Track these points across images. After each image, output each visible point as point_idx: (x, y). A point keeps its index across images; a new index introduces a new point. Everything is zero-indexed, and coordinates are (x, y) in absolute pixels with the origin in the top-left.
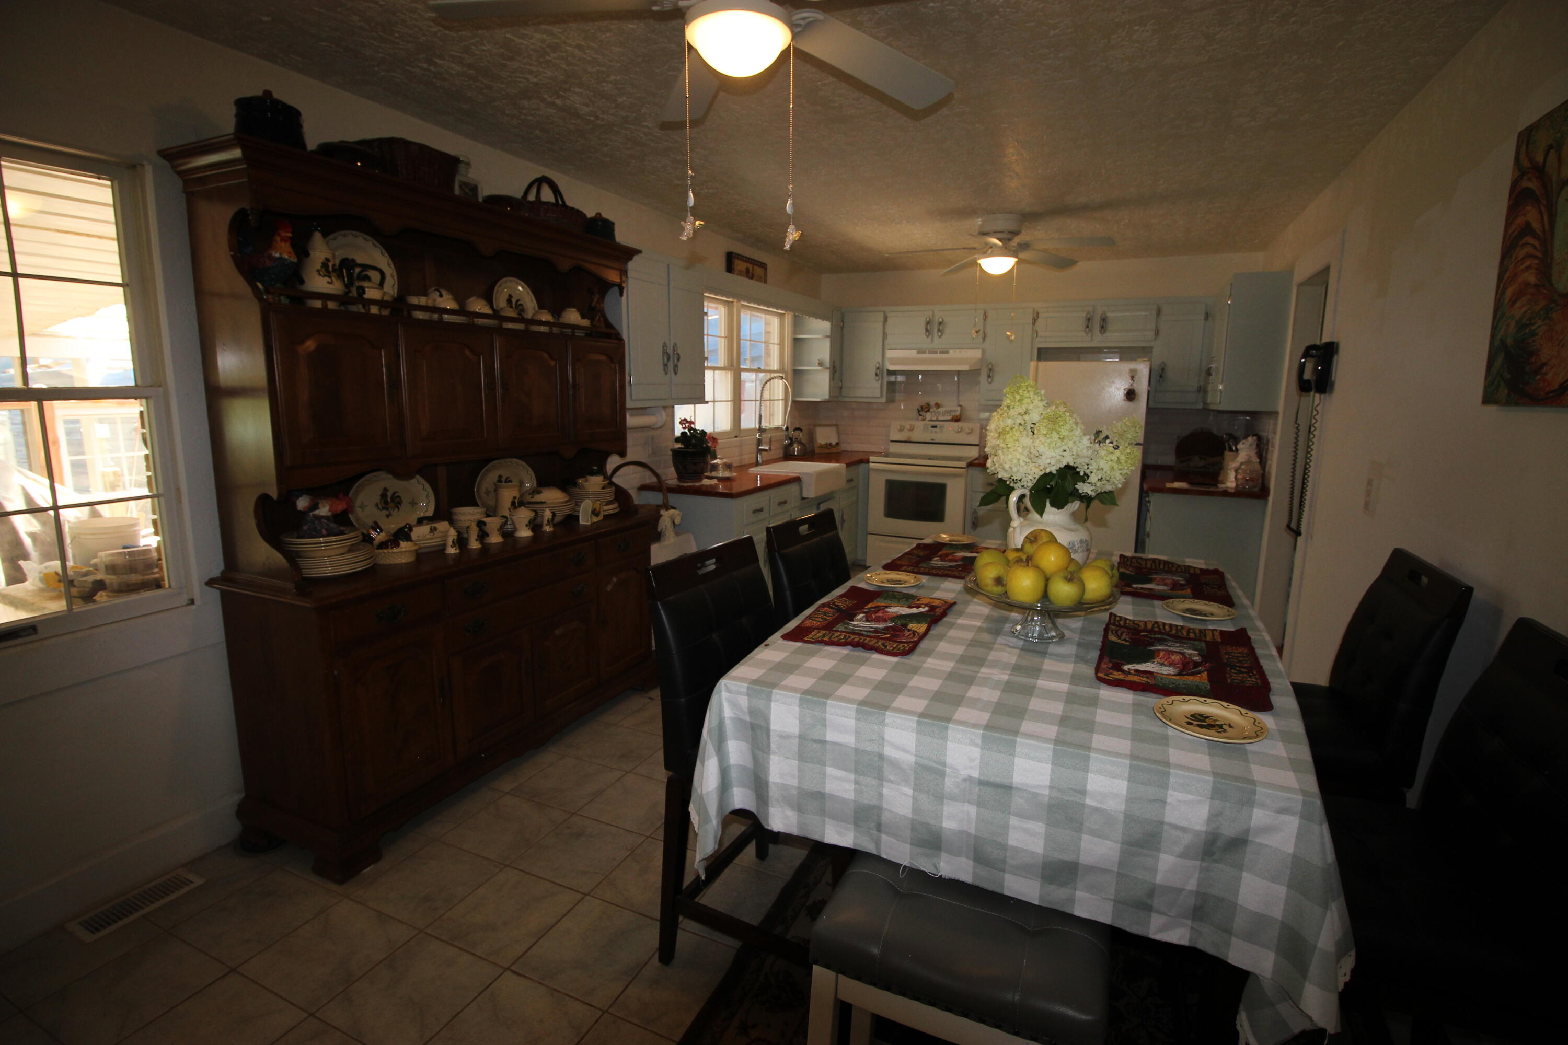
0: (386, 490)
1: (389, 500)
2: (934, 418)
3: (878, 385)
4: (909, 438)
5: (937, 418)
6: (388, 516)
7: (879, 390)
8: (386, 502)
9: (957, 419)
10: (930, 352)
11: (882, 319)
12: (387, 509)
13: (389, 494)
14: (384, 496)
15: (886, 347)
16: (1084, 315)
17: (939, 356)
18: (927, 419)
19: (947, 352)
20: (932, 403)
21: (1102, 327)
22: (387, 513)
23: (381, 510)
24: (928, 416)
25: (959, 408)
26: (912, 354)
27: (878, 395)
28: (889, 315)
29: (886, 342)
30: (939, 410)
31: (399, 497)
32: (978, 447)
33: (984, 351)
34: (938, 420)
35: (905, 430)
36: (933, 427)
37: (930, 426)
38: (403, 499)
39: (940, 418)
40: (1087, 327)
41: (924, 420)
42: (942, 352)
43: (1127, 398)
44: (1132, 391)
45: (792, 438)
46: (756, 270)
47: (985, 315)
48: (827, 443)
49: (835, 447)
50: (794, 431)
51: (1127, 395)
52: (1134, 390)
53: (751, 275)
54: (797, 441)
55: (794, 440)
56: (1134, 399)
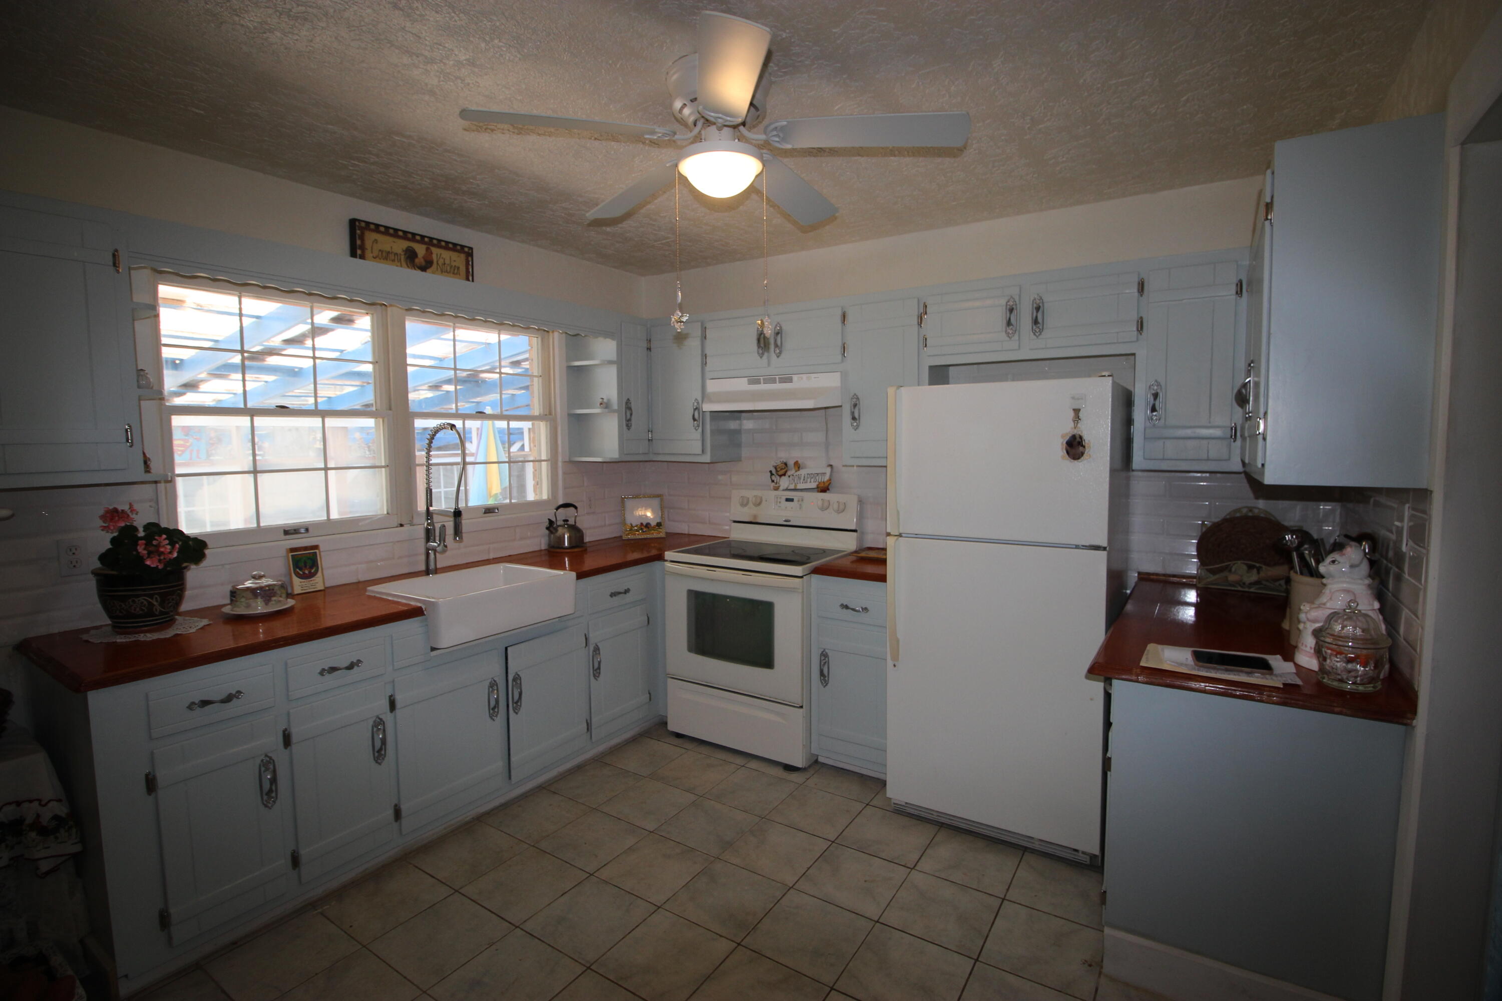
2: (792, 487)
3: (697, 435)
4: (755, 516)
5: (796, 486)
7: (700, 444)
9: (824, 489)
10: (766, 381)
11: (699, 333)
15: (708, 375)
16: (1003, 302)
17: (778, 386)
18: (781, 488)
19: (790, 380)
20: (791, 463)
21: (1036, 322)
24: (784, 482)
25: (828, 470)
26: (741, 385)
27: (699, 451)
28: (708, 325)
29: (707, 368)
30: (798, 473)
32: (854, 534)
33: (844, 376)
34: (795, 490)
35: (751, 504)
36: (787, 500)
37: (784, 498)
39: (800, 486)
40: (1009, 323)
41: (777, 489)
42: (783, 380)
43: (1068, 453)
44: (1078, 439)
45: (554, 519)
46: (439, 255)
47: (844, 317)
48: (642, 524)
49: (654, 528)
50: (557, 509)
51: (1068, 448)
52: (1081, 437)
53: (423, 263)
54: (567, 524)
55: (559, 523)
56: (1082, 454)
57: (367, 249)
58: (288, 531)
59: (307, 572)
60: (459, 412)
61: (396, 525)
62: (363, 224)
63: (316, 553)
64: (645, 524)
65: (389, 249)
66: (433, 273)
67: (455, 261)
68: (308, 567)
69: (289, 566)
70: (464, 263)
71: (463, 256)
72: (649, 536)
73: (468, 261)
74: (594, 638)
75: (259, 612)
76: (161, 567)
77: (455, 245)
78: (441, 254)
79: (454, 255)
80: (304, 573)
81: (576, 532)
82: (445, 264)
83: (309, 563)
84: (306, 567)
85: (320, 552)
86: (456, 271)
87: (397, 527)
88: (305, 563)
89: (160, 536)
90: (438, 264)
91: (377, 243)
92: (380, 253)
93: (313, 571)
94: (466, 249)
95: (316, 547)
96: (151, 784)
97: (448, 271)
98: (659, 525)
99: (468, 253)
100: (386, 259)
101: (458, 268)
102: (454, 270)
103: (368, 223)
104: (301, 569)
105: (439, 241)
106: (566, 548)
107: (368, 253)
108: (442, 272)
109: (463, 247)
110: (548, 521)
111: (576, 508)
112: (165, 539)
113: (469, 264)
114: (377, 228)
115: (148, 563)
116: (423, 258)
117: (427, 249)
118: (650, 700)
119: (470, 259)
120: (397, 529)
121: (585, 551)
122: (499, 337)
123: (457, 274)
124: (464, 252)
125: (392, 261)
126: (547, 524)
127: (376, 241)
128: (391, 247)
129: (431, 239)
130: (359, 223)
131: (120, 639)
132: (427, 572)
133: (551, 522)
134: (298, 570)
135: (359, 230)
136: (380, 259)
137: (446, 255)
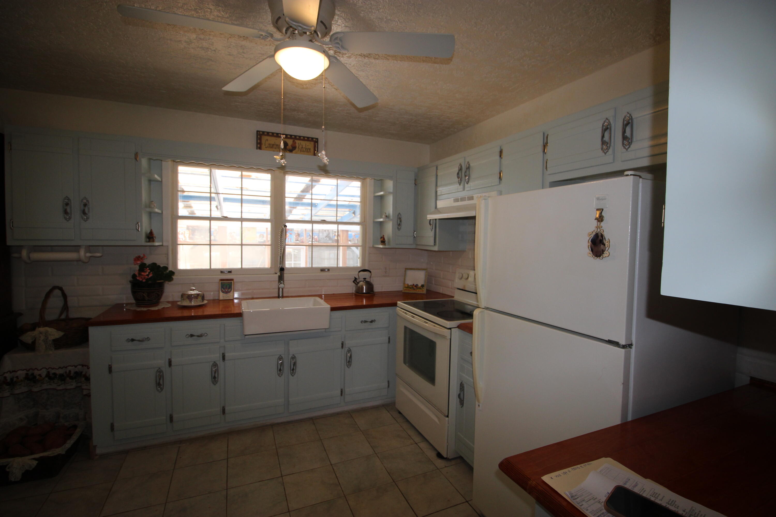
3: (432, 234)
4: (465, 286)
7: (433, 239)
10: (461, 200)
11: (435, 173)
15: (438, 198)
16: (601, 124)
17: (467, 203)
27: (432, 243)
28: (439, 168)
29: (438, 194)
40: (605, 141)
42: (469, 199)
43: (592, 250)
44: (600, 238)
45: (357, 277)
46: (299, 144)
47: (501, 152)
48: (414, 285)
49: (420, 288)
50: (359, 272)
51: (593, 246)
52: (602, 236)
53: (291, 148)
54: (365, 281)
55: (360, 280)
56: (603, 251)
57: (263, 144)
58: (223, 271)
59: (226, 290)
60: (312, 220)
61: (273, 273)
62: (261, 133)
63: (232, 282)
64: (415, 284)
65: (273, 143)
66: (296, 153)
67: (308, 146)
68: (227, 288)
69: (219, 287)
70: (313, 146)
71: (312, 143)
72: (415, 292)
73: (316, 145)
74: (348, 344)
75: (192, 305)
76: (144, 281)
77: (308, 138)
78: (300, 143)
79: (308, 143)
80: (225, 291)
81: (370, 286)
82: (302, 148)
83: (228, 286)
84: (226, 288)
85: (234, 282)
86: (308, 151)
87: (274, 274)
88: (226, 286)
89: (147, 268)
90: (299, 148)
91: (268, 141)
92: (269, 145)
93: (229, 290)
94: (314, 140)
95: (232, 280)
96: (110, 369)
97: (304, 151)
98: (423, 286)
99: (315, 141)
100: (272, 148)
101: (310, 149)
102: (308, 150)
103: (263, 132)
104: (224, 289)
105: (300, 137)
106: (364, 293)
107: (263, 146)
108: (301, 151)
109: (312, 138)
110: (354, 278)
111: (370, 272)
112: (148, 270)
113: (316, 147)
114: (268, 134)
115: (138, 278)
116: (291, 146)
117: (293, 141)
118: (388, 386)
119: (316, 144)
120: (274, 275)
121: (374, 295)
122: (337, 182)
123: (309, 152)
124: (313, 141)
125: (275, 148)
126: (353, 280)
127: (267, 140)
128: (275, 142)
129: (295, 136)
130: (259, 132)
131: (139, 309)
132: (279, 297)
133: (356, 279)
134: (223, 289)
135: (259, 135)
136: (269, 148)
137: (303, 143)
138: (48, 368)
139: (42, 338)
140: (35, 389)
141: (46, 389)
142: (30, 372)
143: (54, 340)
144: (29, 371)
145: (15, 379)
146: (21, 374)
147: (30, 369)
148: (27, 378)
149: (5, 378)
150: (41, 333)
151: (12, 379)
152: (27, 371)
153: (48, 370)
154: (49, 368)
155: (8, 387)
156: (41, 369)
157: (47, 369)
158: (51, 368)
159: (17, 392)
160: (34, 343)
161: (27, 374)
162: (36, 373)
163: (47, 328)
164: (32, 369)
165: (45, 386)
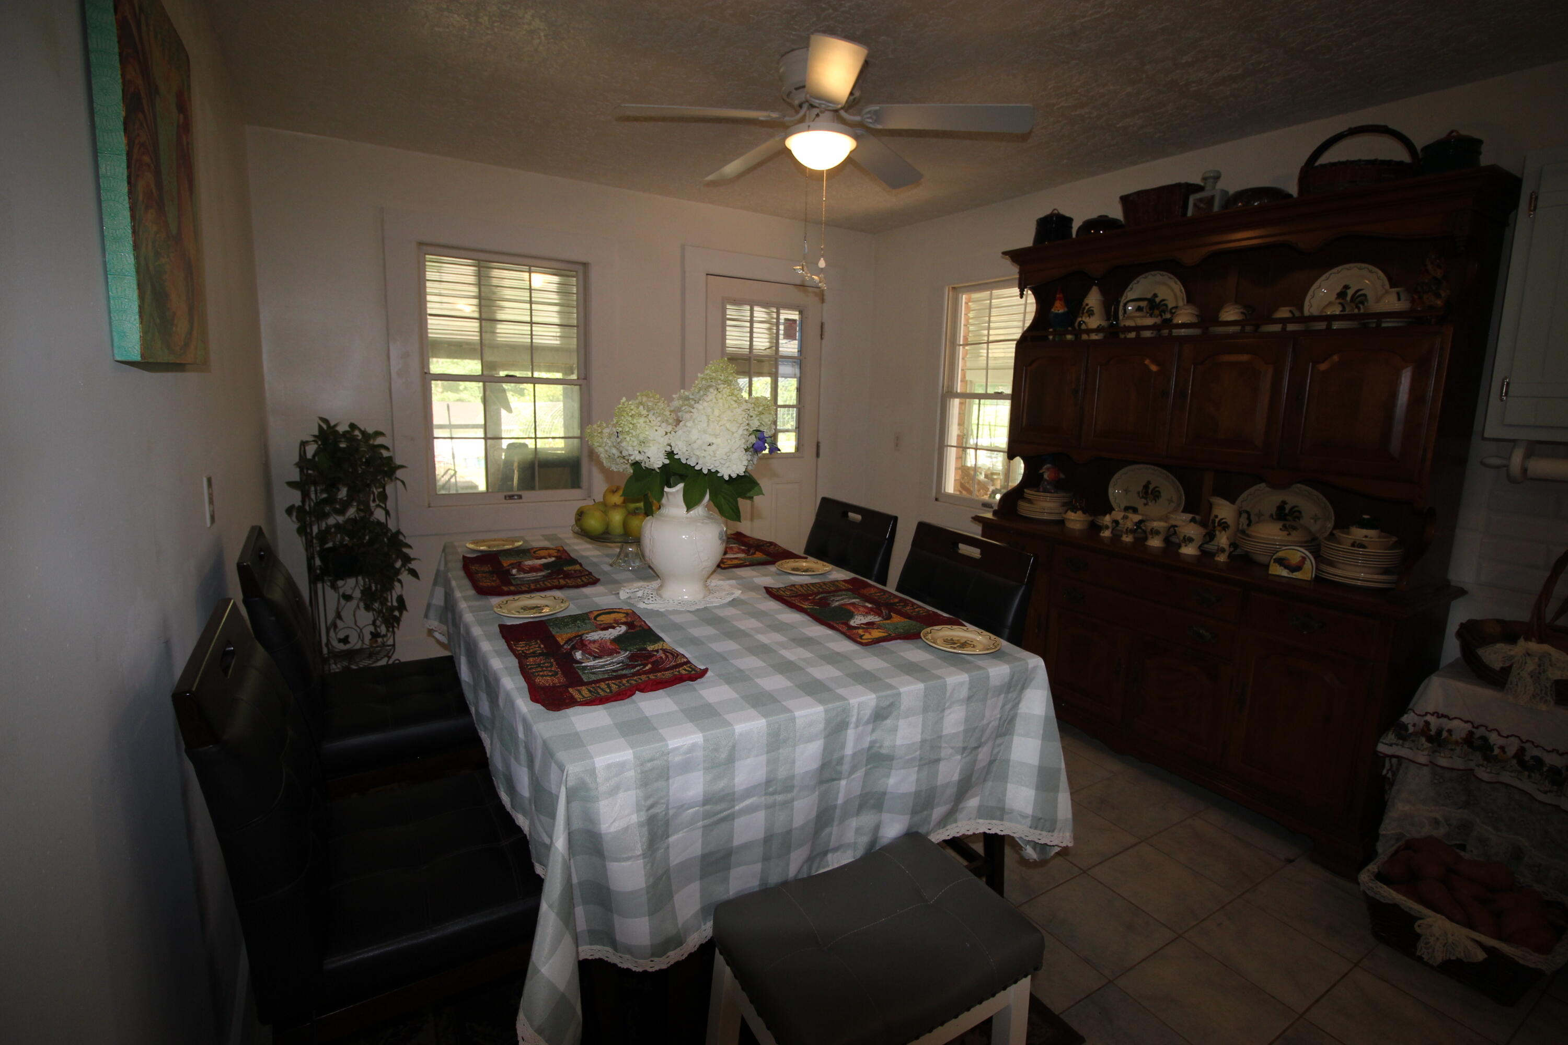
0: (1149, 483)
1: (1150, 491)
6: (1145, 505)
8: (1146, 493)
12: (1146, 499)
13: (1151, 487)
14: (1146, 487)
22: (1145, 502)
23: (1141, 498)
31: (1159, 492)
38: (1162, 494)
138: (1524, 741)
139: (1531, 666)
140: (1483, 774)
141: (1507, 785)
142: (1479, 733)
143: (1557, 682)
144: (1477, 728)
145: (1445, 734)
146: (1460, 728)
147: (1482, 725)
148: (1469, 740)
149: (1427, 724)
150: (1529, 655)
151: (1439, 732)
152: (1473, 727)
153: (1523, 745)
154: (1528, 741)
155: (1430, 745)
156: (1508, 737)
157: (1522, 741)
158: (1533, 743)
159: (1443, 762)
160: (1506, 671)
161: (1471, 734)
162: (1493, 738)
163: (1546, 647)
164: (1486, 727)
165: (1506, 777)
